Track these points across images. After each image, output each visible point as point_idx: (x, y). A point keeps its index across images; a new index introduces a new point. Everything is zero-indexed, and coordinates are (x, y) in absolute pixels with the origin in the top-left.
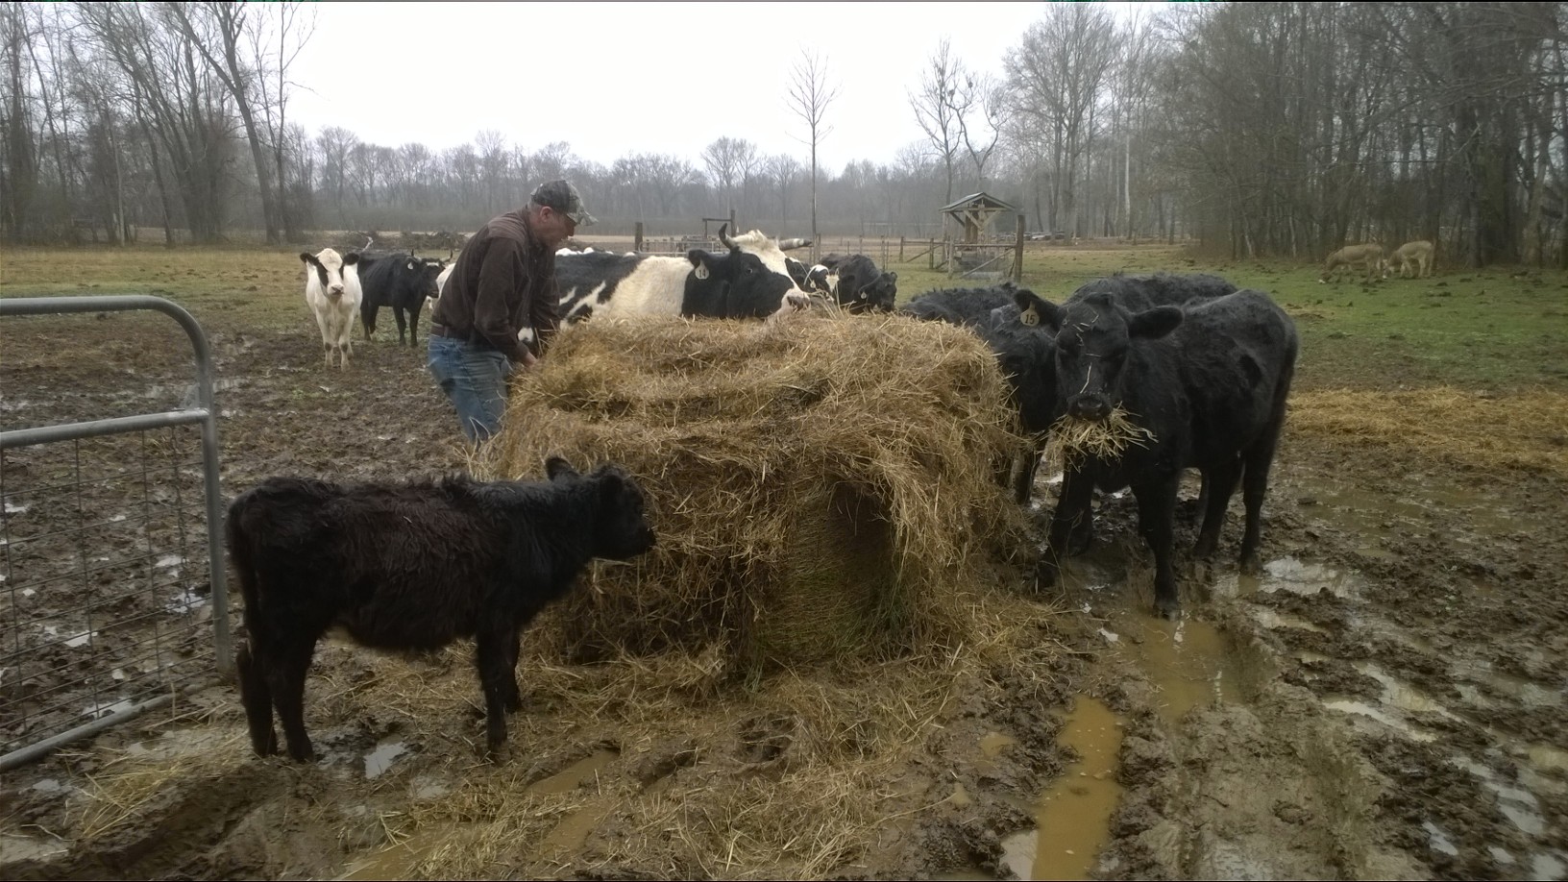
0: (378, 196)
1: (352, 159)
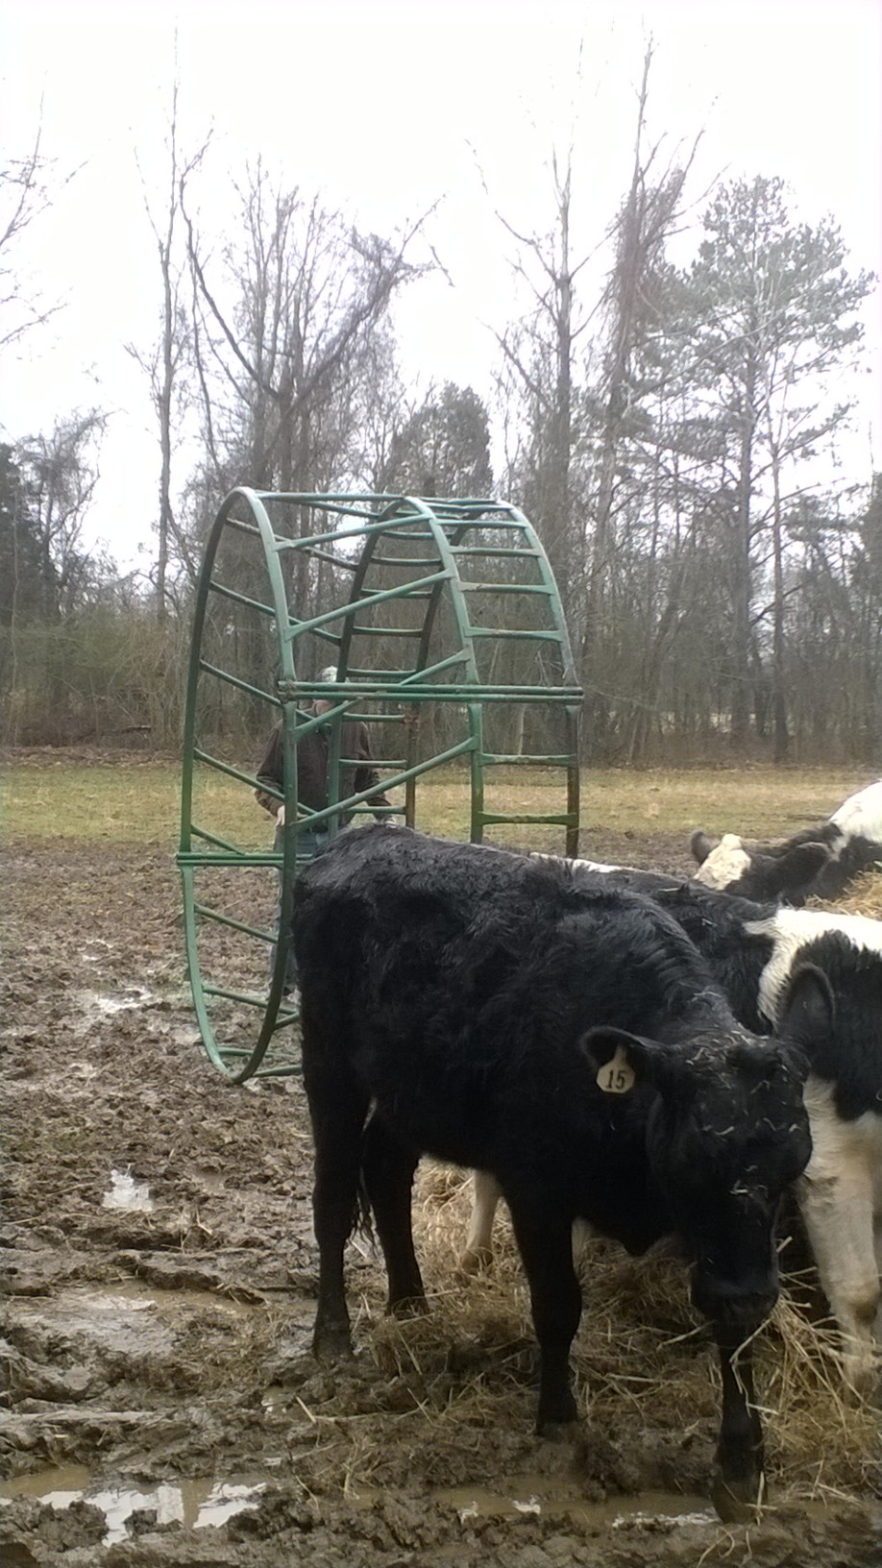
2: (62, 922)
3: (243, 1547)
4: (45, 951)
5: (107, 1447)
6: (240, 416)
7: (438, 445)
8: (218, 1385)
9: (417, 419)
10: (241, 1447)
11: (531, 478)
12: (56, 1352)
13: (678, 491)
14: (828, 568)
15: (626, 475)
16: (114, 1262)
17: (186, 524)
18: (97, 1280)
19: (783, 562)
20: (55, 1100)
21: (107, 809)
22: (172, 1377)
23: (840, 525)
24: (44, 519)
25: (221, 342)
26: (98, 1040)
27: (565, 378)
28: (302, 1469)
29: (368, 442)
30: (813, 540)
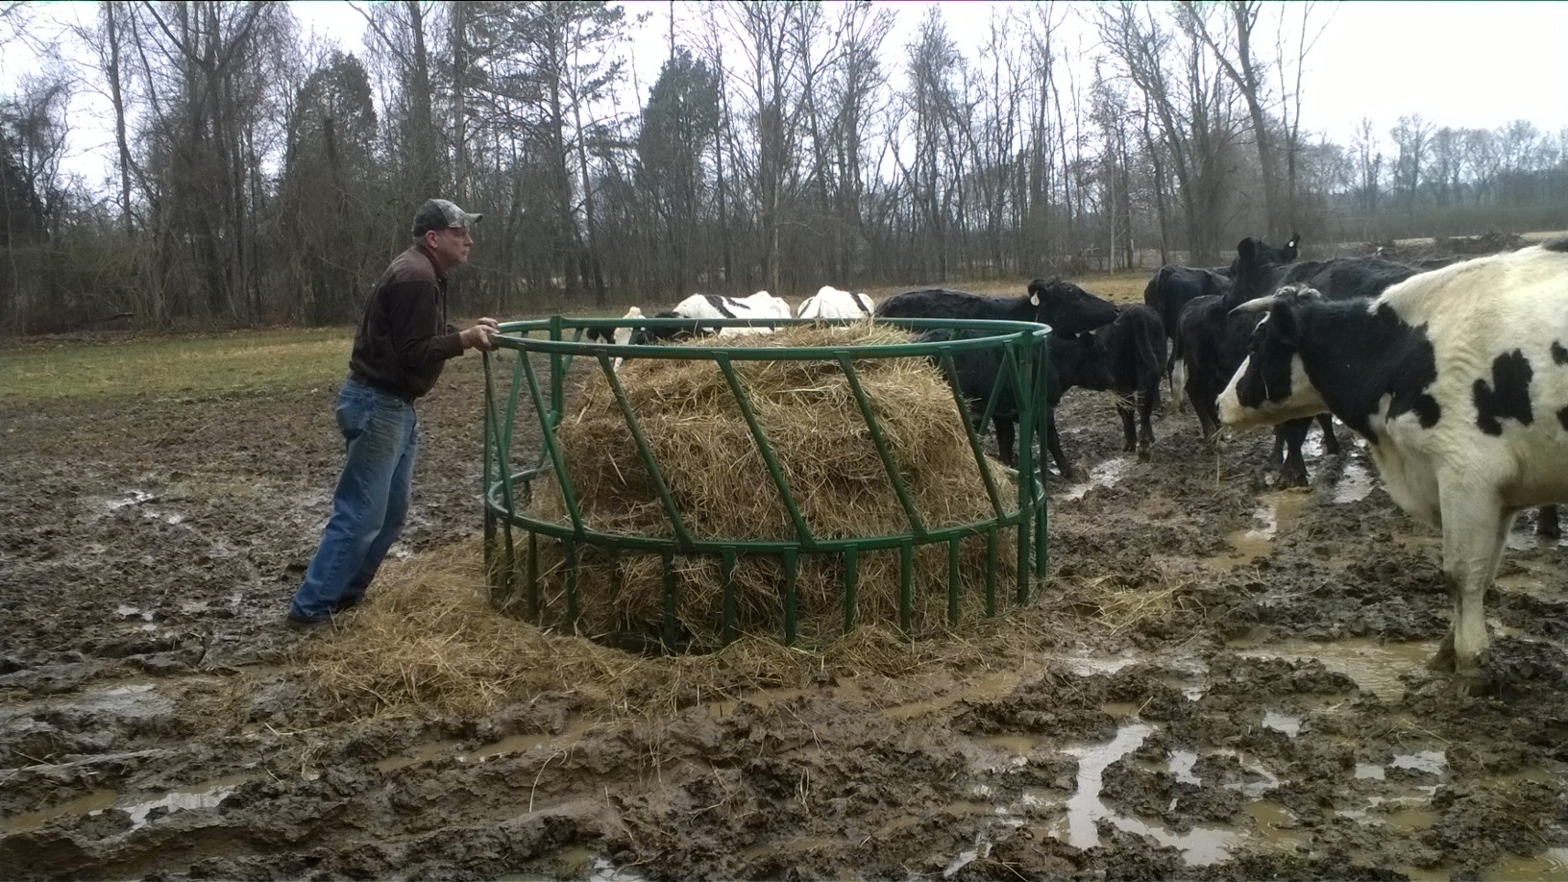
2: (71, 453)
3: (229, 815)
4: (59, 474)
5: (128, 775)
6: (176, 80)
7: (332, 96)
8: (209, 726)
9: (315, 78)
10: (227, 760)
11: (405, 118)
12: (86, 724)
13: (511, 124)
14: (618, 173)
15: (473, 114)
16: (126, 664)
17: (143, 162)
18: (115, 678)
19: (589, 171)
20: (74, 570)
21: (102, 374)
22: (175, 728)
23: (623, 145)
24: (26, 164)
25: (154, 25)
26: (105, 528)
27: (420, 46)
28: (272, 765)
29: (278, 95)
30: (607, 156)
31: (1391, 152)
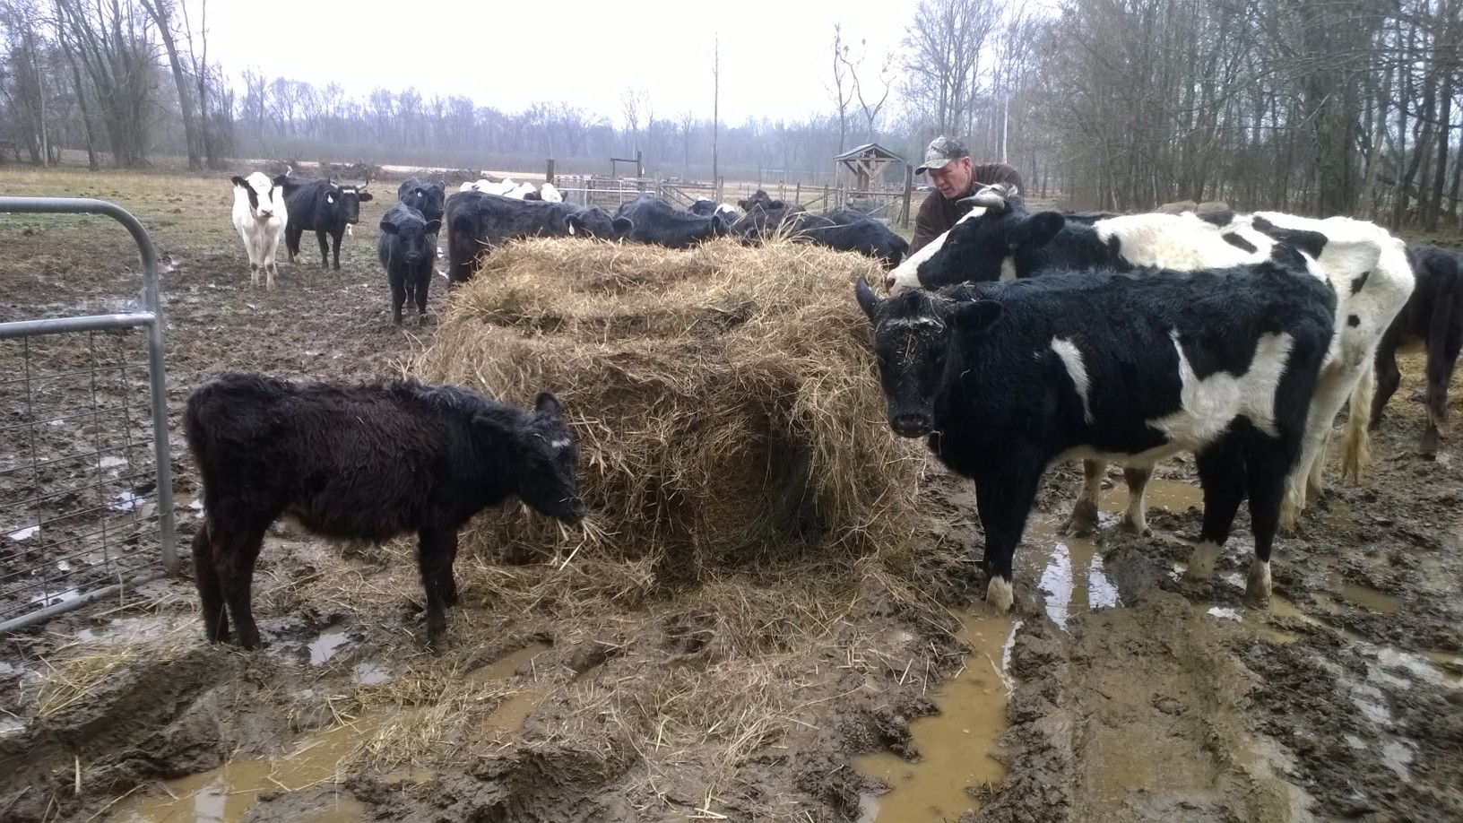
0: (297, 128)
1: (272, 91)
31: (241, 91)
